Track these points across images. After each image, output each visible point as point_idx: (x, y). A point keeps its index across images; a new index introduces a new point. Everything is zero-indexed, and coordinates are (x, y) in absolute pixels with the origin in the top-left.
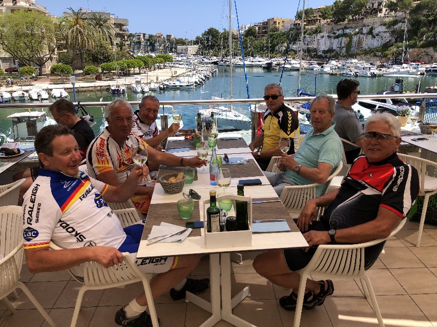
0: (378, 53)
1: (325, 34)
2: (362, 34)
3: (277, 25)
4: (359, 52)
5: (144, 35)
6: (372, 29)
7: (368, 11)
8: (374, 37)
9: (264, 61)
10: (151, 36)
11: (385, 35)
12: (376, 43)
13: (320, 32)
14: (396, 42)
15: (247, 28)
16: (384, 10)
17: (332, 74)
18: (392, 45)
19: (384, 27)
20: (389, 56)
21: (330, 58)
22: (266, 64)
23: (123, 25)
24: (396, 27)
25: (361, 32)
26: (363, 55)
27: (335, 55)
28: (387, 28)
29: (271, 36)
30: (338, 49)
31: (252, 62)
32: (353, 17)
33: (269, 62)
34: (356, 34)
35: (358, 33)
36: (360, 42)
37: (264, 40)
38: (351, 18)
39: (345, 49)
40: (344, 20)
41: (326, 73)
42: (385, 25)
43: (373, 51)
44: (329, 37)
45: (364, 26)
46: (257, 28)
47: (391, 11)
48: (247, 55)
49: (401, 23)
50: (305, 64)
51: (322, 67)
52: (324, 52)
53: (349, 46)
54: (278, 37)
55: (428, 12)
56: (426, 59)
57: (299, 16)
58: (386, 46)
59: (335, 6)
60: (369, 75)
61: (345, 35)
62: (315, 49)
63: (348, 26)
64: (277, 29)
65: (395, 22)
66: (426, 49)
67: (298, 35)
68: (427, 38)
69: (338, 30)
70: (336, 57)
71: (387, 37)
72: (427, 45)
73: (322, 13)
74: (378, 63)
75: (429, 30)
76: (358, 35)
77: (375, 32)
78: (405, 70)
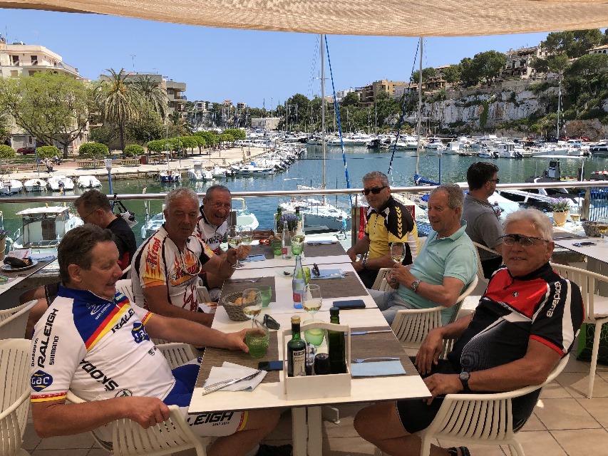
0: (523, 126)
1: (451, 101)
2: (501, 101)
3: (387, 91)
4: (497, 125)
5: (207, 103)
6: (514, 95)
7: (508, 71)
8: (517, 105)
9: (369, 138)
10: (216, 105)
11: (531, 102)
12: (521, 113)
13: (445, 98)
14: (547, 112)
15: (345, 95)
16: (529, 70)
17: (462, 155)
18: (543, 116)
19: (531, 92)
20: (539, 130)
21: (460, 134)
22: (372, 141)
23: (179, 90)
24: (545, 92)
25: (499, 99)
26: (504, 129)
27: (465, 129)
28: (535, 94)
29: (378, 104)
30: (469, 121)
31: (353, 138)
32: (487, 79)
33: (377, 138)
34: (493, 102)
35: (496, 100)
36: (498, 113)
37: (369, 111)
38: (486, 81)
39: (478, 121)
40: (476, 83)
41: (454, 154)
42: (531, 89)
43: (516, 125)
44: (457, 105)
45: (503, 90)
46: (359, 95)
47: (539, 71)
48: (346, 129)
49: (553, 88)
50: (424, 141)
51: (449, 145)
52: (451, 125)
53: (484, 116)
54: (387, 105)
55: (590, 72)
56: (590, 134)
57: (415, 78)
58: (534, 118)
59: (464, 65)
60: (511, 155)
61: (478, 103)
62: (439, 121)
63: (481, 90)
64: (386, 96)
65: (545, 86)
66: (589, 121)
67: (414, 102)
68: (591, 106)
69: (468, 96)
70: (467, 132)
71: (535, 106)
72: (590, 116)
73: (446, 74)
74: (525, 139)
75: (591, 95)
76: (496, 103)
77: (518, 99)
78: (562, 149)
